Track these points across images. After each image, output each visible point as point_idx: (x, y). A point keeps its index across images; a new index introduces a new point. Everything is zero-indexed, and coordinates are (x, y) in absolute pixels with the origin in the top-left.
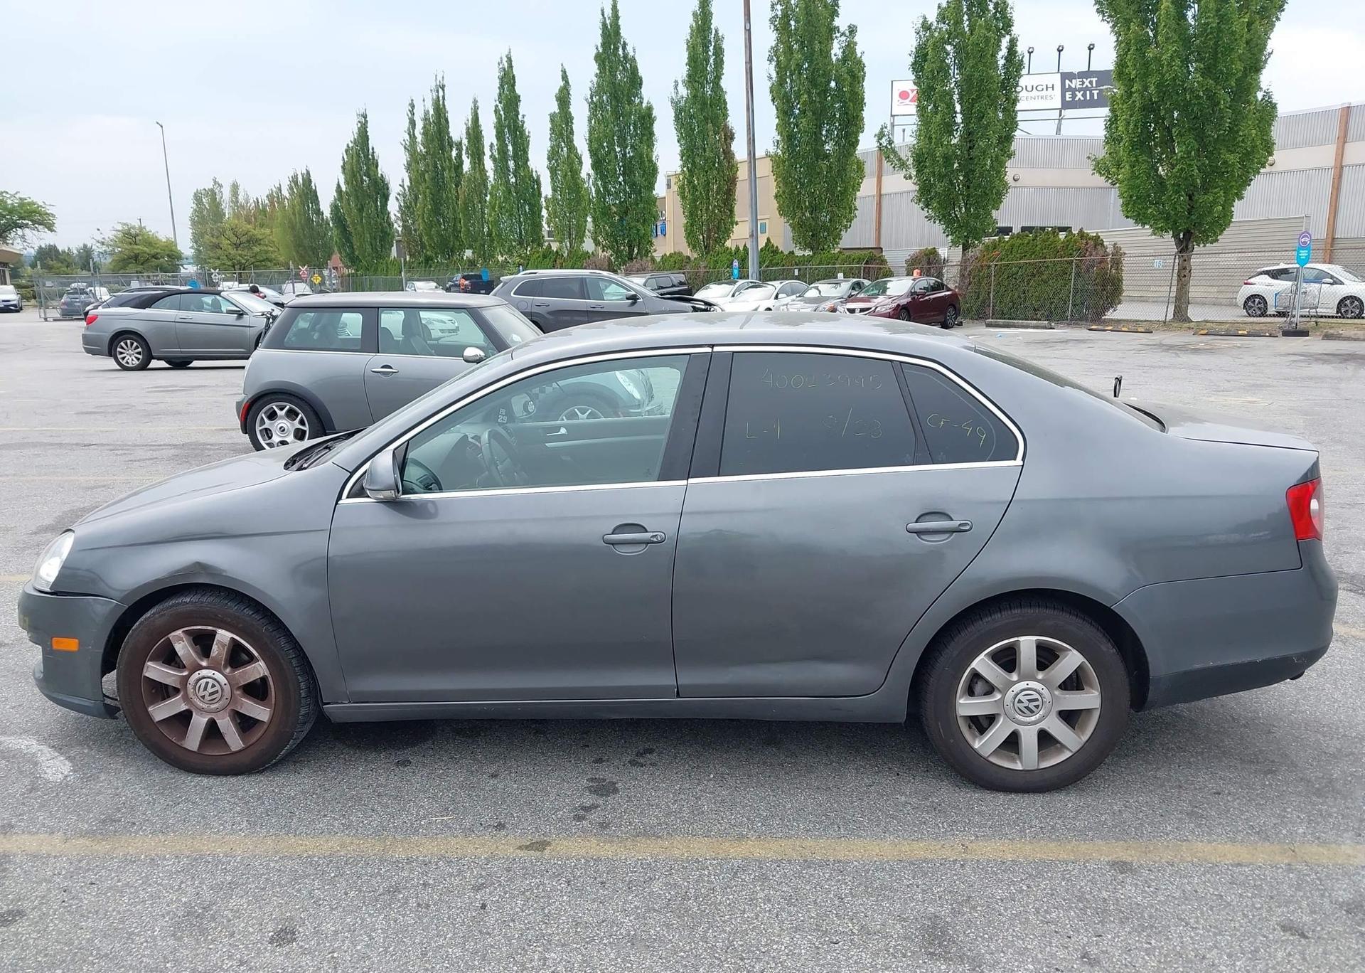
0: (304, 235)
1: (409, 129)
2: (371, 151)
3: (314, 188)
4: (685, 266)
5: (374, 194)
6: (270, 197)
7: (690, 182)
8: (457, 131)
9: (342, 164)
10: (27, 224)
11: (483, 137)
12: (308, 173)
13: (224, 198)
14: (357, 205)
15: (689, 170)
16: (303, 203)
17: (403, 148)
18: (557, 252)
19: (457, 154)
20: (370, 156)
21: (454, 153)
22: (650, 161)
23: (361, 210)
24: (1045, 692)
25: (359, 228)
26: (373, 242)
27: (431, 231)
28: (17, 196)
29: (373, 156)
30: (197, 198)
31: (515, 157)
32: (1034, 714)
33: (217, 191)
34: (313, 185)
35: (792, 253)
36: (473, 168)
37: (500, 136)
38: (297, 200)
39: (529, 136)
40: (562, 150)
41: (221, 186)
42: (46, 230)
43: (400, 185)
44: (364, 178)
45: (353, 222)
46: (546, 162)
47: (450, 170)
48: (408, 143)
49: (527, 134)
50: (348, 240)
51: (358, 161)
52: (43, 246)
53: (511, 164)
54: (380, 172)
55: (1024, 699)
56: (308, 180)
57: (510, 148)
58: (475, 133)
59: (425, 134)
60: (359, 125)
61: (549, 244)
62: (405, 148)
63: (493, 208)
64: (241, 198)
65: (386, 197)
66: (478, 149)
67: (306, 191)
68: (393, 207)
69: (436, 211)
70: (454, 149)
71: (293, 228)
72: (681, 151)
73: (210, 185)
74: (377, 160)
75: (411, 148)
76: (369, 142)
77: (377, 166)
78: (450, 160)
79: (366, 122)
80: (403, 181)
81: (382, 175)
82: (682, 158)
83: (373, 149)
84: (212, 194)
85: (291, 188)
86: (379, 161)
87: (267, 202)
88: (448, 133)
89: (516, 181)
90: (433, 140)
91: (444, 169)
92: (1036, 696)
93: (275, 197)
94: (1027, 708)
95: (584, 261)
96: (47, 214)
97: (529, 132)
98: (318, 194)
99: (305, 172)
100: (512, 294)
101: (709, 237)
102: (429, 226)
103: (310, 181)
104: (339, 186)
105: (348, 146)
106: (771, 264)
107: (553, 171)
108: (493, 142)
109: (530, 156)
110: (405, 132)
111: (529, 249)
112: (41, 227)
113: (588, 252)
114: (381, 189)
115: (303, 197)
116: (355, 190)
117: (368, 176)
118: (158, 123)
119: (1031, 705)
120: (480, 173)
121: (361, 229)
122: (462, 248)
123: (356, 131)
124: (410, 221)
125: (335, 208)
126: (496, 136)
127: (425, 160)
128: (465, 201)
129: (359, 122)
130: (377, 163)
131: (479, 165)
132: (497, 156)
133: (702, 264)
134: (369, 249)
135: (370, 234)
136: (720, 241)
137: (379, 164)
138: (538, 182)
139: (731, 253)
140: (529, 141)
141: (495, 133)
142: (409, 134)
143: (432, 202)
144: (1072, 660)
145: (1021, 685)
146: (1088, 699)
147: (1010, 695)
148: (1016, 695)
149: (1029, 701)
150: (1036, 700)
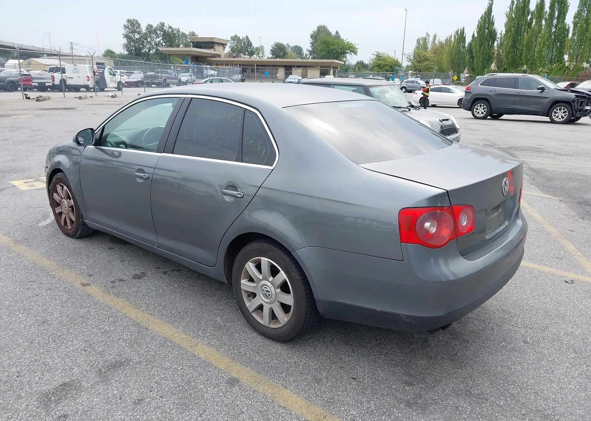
0: (456, 58)
1: (510, 6)
2: (492, 17)
3: (465, 36)
5: (489, 38)
6: (446, 40)
8: (532, 7)
9: (478, 24)
10: (348, 52)
11: (545, 8)
12: (464, 29)
13: (429, 41)
14: (479, 44)
16: (459, 43)
17: (505, 15)
18: (567, 67)
19: (531, 18)
20: (491, 20)
21: (529, 17)
23: (480, 46)
24: (273, 289)
25: (478, 55)
26: (483, 61)
27: (509, 56)
28: (346, 41)
29: (492, 20)
30: (418, 41)
31: (558, 18)
32: (268, 299)
33: (427, 38)
34: (464, 34)
36: (536, 24)
37: (552, 7)
38: (456, 41)
39: (568, 6)
40: (584, 13)
41: (429, 36)
42: (354, 54)
43: (500, 34)
44: (486, 30)
45: (476, 52)
46: (572, 20)
47: (525, 25)
48: (508, 13)
49: (568, 5)
50: (473, 60)
51: (484, 23)
53: (555, 22)
54: (494, 27)
55: (265, 289)
56: (463, 32)
57: (557, 13)
58: (541, 6)
59: (516, 8)
60: (489, 5)
61: (565, 63)
62: (507, 15)
63: (540, 44)
64: (436, 41)
65: (494, 40)
66: (540, 14)
67: (461, 36)
68: (496, 43)
69: (514, 46)
70: (530, 15)
71: (451, 54)
73: (424, 36)
74: (494, 22)
75: (509, 16)
76: (492, 13)
77: (493, 25)
78: (526, 20)
79: (492, 3)
80: (502, 32)
81: (495, 29)
83: (493, 16)
84: (425, 40)
85: (455, 36)
86: (495, 22)
87: (445, 43)
88: (528, 7)
89: (556, 30)
90: (519, 11)
91: (522, 25)
92: (269, 290)
93: (448, 41)
94: (265, 294)
95: (580, 72)
96: (355, 48)
97: (570, 4)
98: (466, 39)
99: (462, 28)
102: (509, 53)
103: (464, 33)
104: (474, 35)
105: (482, 15)
107: (575, 24)
108: (547, 11)
109: (567, 18)
110: (508, 7)
111: (555, 65)
112: (352, 53)
113: (584, 67)
114: (492, 35)
115: (459, 40)
116: (480, 37)
117: (488, 29)
118: (405, 9)
119: (267, 293)
120: (539, 27)
121: (479, 55)
123: (487, 8)
124: (501, 51)
125: (470, 45)
126: (550, 7)
127: (513, 21)
128: (528, 41)
129: (489, 3)
130: (494, 23)
131: (539, 23)
132: (547, 18)
134: (481, 65)
135: (483, 57)
137: (495, 24)
138: (568, 31)
140: (568, 8)
141: (549, 5)
142: (510, 8)
143: (512, 42)
144: (282, 276)
145: (264, 282)
146: (289, 300)
147: (260, 285)
148: (262, 286)
149: (267, 291)
150: (269, 292)
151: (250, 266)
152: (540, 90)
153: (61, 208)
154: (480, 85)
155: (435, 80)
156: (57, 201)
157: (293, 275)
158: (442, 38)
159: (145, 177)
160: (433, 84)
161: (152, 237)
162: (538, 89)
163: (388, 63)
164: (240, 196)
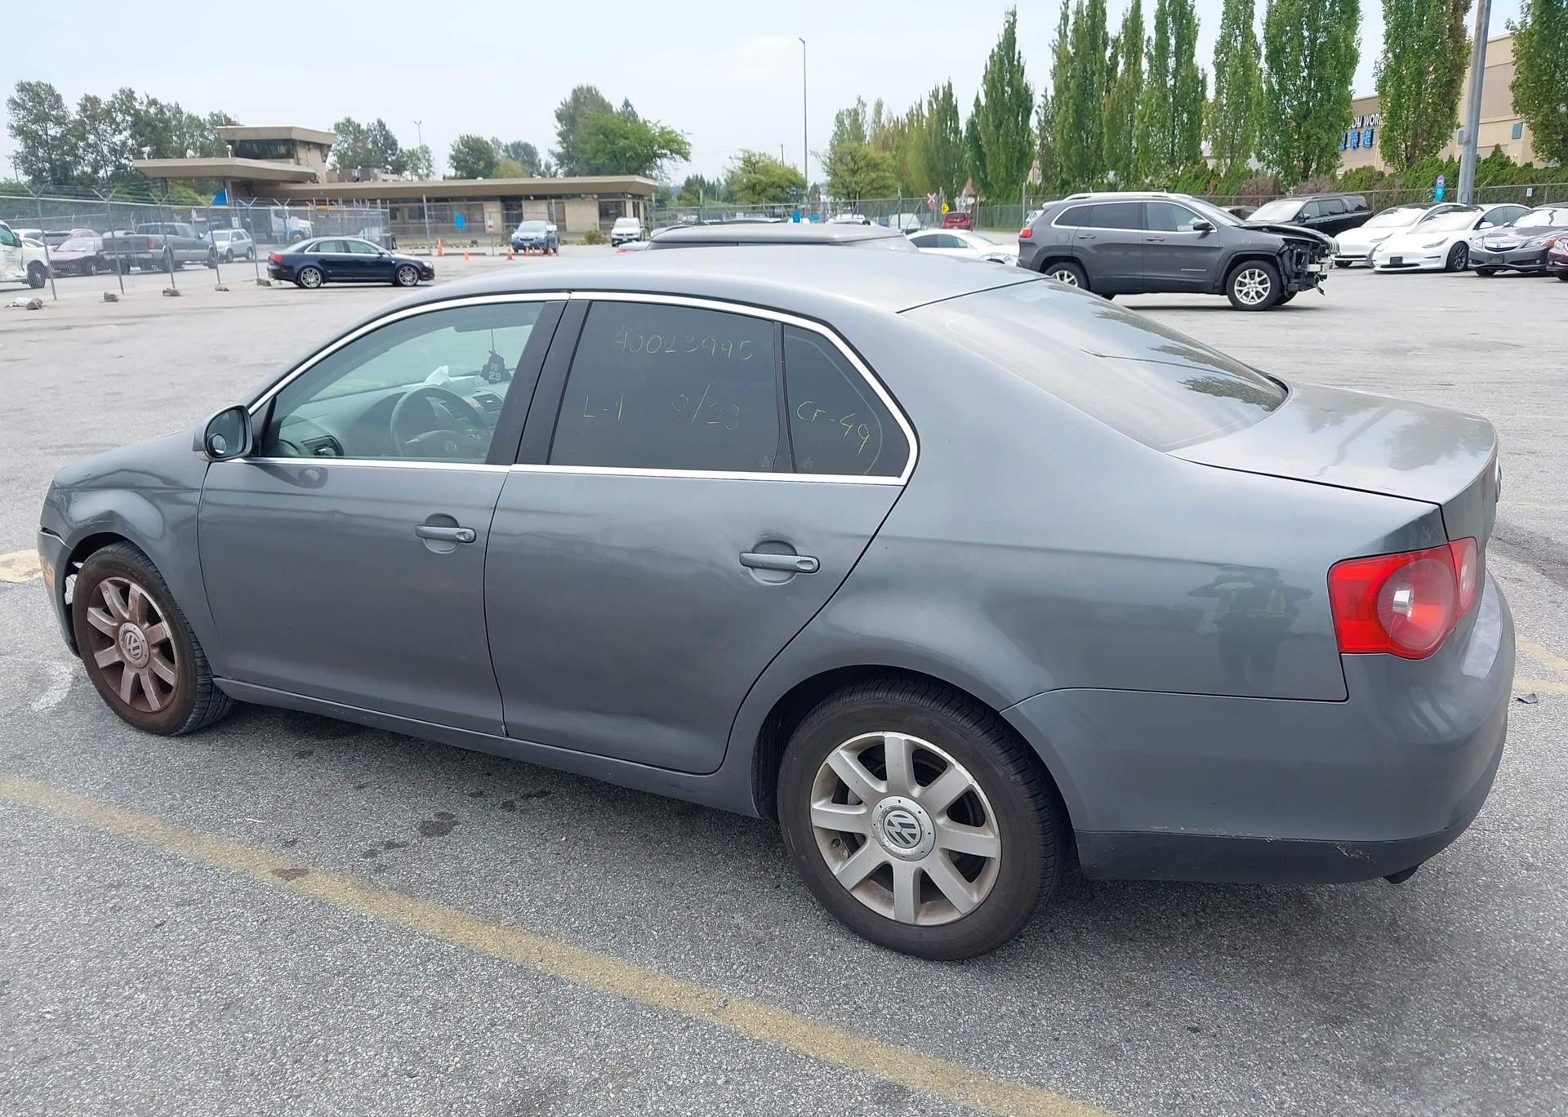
0: (939, 158)
1: (1060, 26)
2: (1016, 56)
3: (954, 103)
4: (1374, 184)
5: (1015, 107)
6: (910, 116)
7: (1395, 72)
8: (1114, 26)
9: (984, 73)
10: (666, 154)
11: (1144, 29)
12: (950, 86)
13: (866, 118)
14: (994, 121)
15: (1396, 56)
16: (942, 121)
17: (1051, 51)
18: (1213, 171)
19: (1112, 54)
20: (1016, 63)
21: (1108, 53)
22: (1349, 47)
23: (998, 127)
24: (924, 817)
25: (994, 148)
26: (1009, 165)
27: (1069, 149)
28: (659, 125)
29: (1019, 62)
30: (840, 121)
31: (1178, 53)
32: (908, 845)
33: (860, 111)
34: (954, 99)
35: (1530, 165)
36: (1127, 70)
37: (1161, 27)
38: (935, 118)
39: (1198, 25)
40: (1235, 40)
41: (864, 105)
42: (682, 159)
43: (1043, 96)
44: (1006, 88)
45: (989, 143)
46: (1213, 57)
47: (1101, 74)
48: (1057, 43)
49: (1196, 21)
50: (983, 164)
51: (1001, 69)
52: (691, 177)
53: (1171, 62)
54: (1025, 81)
55: (895, 821)
56: (949, 95)
57: (1173, 41)
58: (1133, 24)
59: (1075, 31)
60: (1007, 25)
61: (1205, 162)
62: (1053, 50)
63: (1142, 119)
64: (884, 118)
65: (1028, 111)
66: (1135, 45)
67: (945, 106)
68: (1033, 122)
69: (1079, 125)
70: (1109, 48)
71: (927, 150)
72: (1387, 31)
73: (852, 105)
74: (1023, 67)
75: (1059, 51)
76: (1016, 45)
77: (1022, 74)
78: (1102, 61)
79: (1015, 21)
80: (1046, 91)
81: (1026, 84)
82: (1387, 40)
83: (1019, 53)
84: (855, 115)
85: (930, 104)
86: (1025, 68)
87: (906, 121)
88: (1104, 28)
89: (1175, 84)
90: (1083, 38)
91: (1093, 74)
92: (911, 820)
93: (914, 116)
94: (899, 834)
95: (1244, 181)
96: (684, 143)
97: (1199, 20)
98: (959, 110)
99: (946, 85)
100: (1053, 224)
101: (1414, 146)
102: (1068, 143)
103: (951, 95)
104: (977, 99)
105: (993, 51)
106: (1495, 181)
107: (1220, 68)
108: (1151, 36)
109: (1197, 52)
110: (1055, 30)
111: (1182, 168)
112: (677, 157)
113: (1251, 170)
114: (1023, 100)
115: (942, 114)
116: (995, 104)
117: (1010, 84)
118: (801, 39)
119: (905, 832)
120: (1134, 76)
121: (997, 150)
122: (1104, 170)
123: (1002, 32)
124: (1049, 139)
125: (972, 125)
126: (1156, 27)
127: (1072, 64)
128: (1112, 111)
129: (1007, 21)
130: (1023, 70)
131: (1134, 66)
132: (1154, 53)
133: (1398, 182)
134: (1003, 173)
135: (1007, 155)
136: (1431, 150)
137: (1025, 71)
138: (1203, 83)
139: (1440, 166)
140: (1198, 30)
141: (1155, 24)
142: (1060, 33)
143: (1074, 115)
144: (958, 778)
145: (893, 801)
146: (984, 842)
147: (878, 811)
148: (886, 813)
149: (903, 825)
150: (912, 826)
151: (843, 761)
152: (1201, 232)
153: (119, 650)
154: (1056, 223)
155: (902, 215)
156: (104, 630)
157: (1000, 773)
158: (898, 109)
159: (462, 538)
160: (899, 227)
161: (486, 709)
162: (1195, 229)
163: (776, 179)
164: (809, 568)
